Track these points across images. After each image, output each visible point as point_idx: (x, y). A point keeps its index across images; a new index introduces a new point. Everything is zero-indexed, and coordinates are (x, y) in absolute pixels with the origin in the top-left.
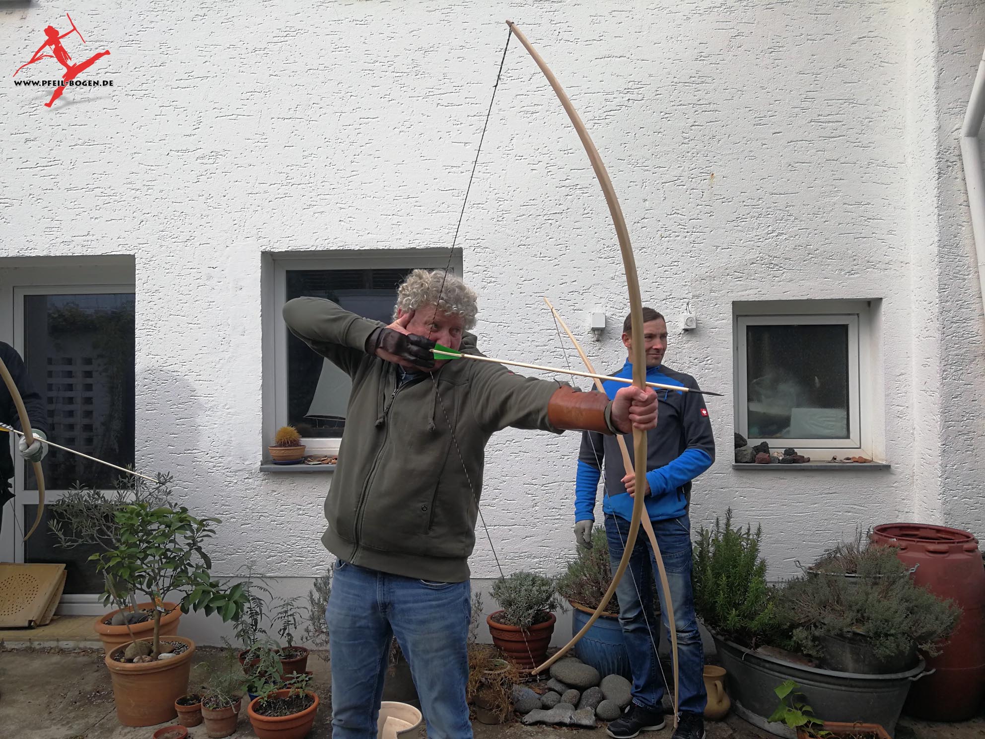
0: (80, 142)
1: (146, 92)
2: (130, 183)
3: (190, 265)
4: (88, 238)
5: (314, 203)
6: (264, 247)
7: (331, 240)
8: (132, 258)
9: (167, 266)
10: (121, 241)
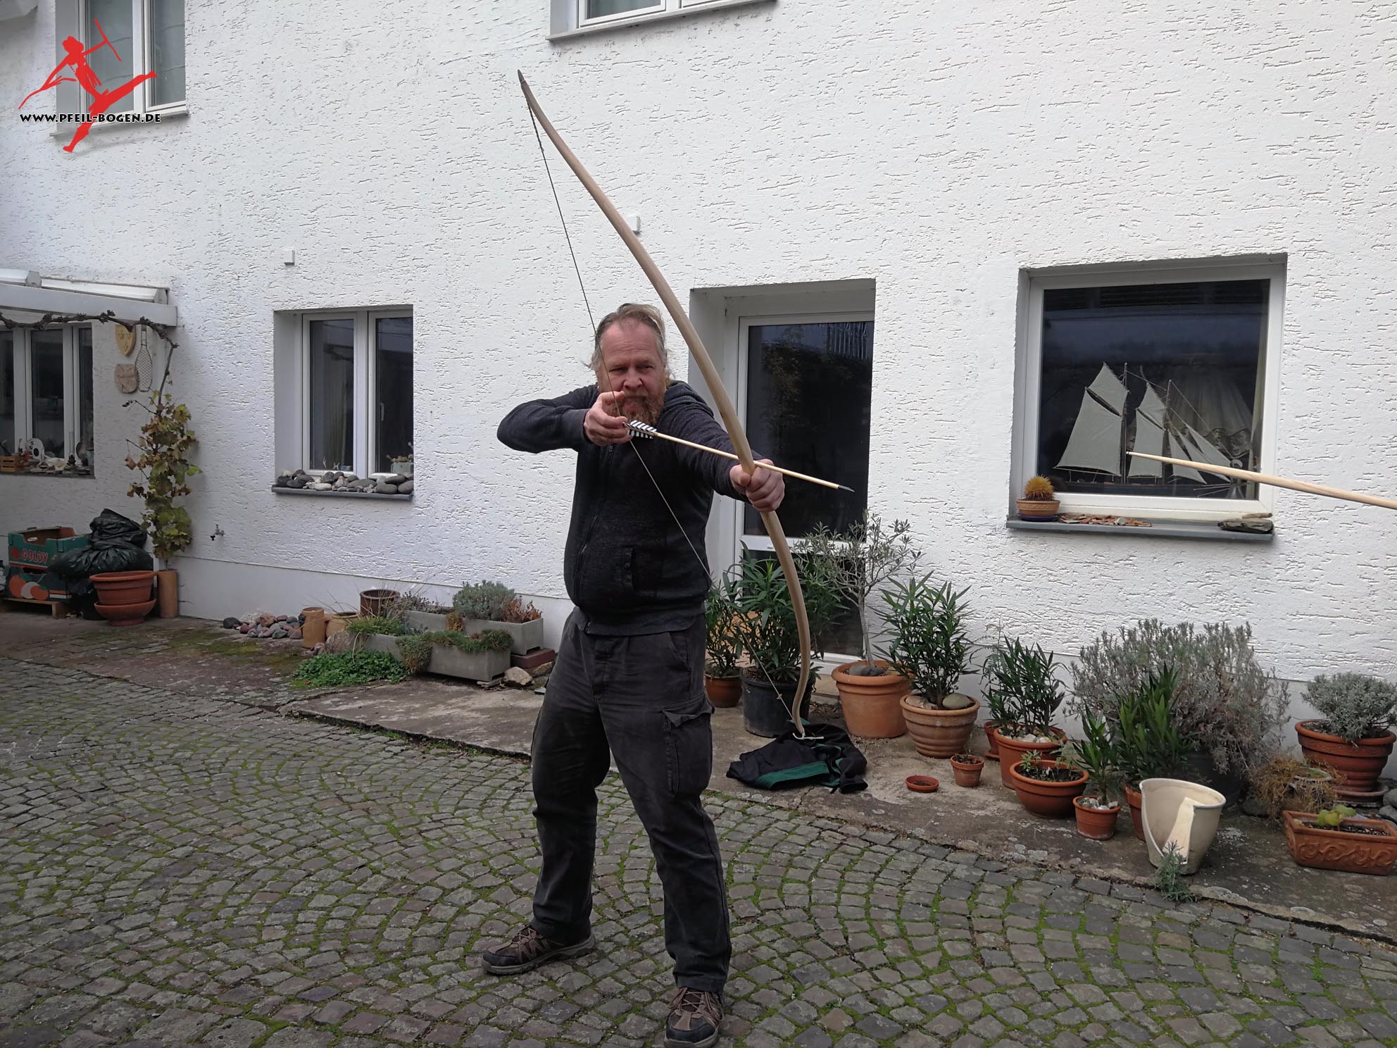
0: (822, 154)
1: (895, 90)
2: (873, 197)
3: (937, 288)
4: (827, 261)
5: (1089, 206)
6: (1023, 263)
7: (1108, 250)
8: (872, 282)
9: (910, 290)
10: (861, 263)
